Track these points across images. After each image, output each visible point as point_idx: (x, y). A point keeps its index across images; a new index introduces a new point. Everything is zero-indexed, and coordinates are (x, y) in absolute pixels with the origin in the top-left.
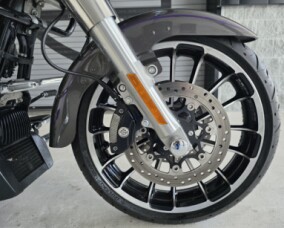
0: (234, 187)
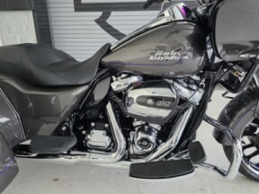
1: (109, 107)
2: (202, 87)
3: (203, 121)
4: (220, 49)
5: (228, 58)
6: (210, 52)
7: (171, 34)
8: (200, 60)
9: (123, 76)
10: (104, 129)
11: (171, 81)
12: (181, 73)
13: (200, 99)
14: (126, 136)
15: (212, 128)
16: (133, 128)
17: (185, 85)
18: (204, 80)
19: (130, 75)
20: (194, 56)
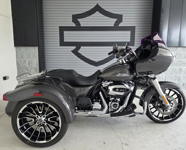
0: (177, 116)
1: (100, 93)
2: (133, 85)
3: (135, 98)
4: (138, 73)
5: (140, 76)
6: (135, 74)
7: (122, 68)
8: (132, 76)
9: (106, 81)
10: (99, 102)
11: (123, 83)
12: (126, 80)
13: (133, 89)
14: (108, 104)
15: (139, 99)
16: (110, 101)
17: (128, 84)
18: (134, 83)
19: (109, 81)
20: (130, 75)
